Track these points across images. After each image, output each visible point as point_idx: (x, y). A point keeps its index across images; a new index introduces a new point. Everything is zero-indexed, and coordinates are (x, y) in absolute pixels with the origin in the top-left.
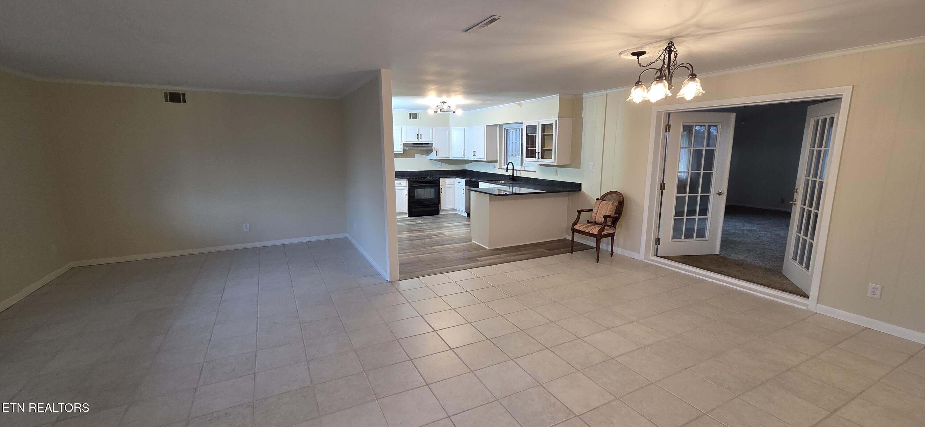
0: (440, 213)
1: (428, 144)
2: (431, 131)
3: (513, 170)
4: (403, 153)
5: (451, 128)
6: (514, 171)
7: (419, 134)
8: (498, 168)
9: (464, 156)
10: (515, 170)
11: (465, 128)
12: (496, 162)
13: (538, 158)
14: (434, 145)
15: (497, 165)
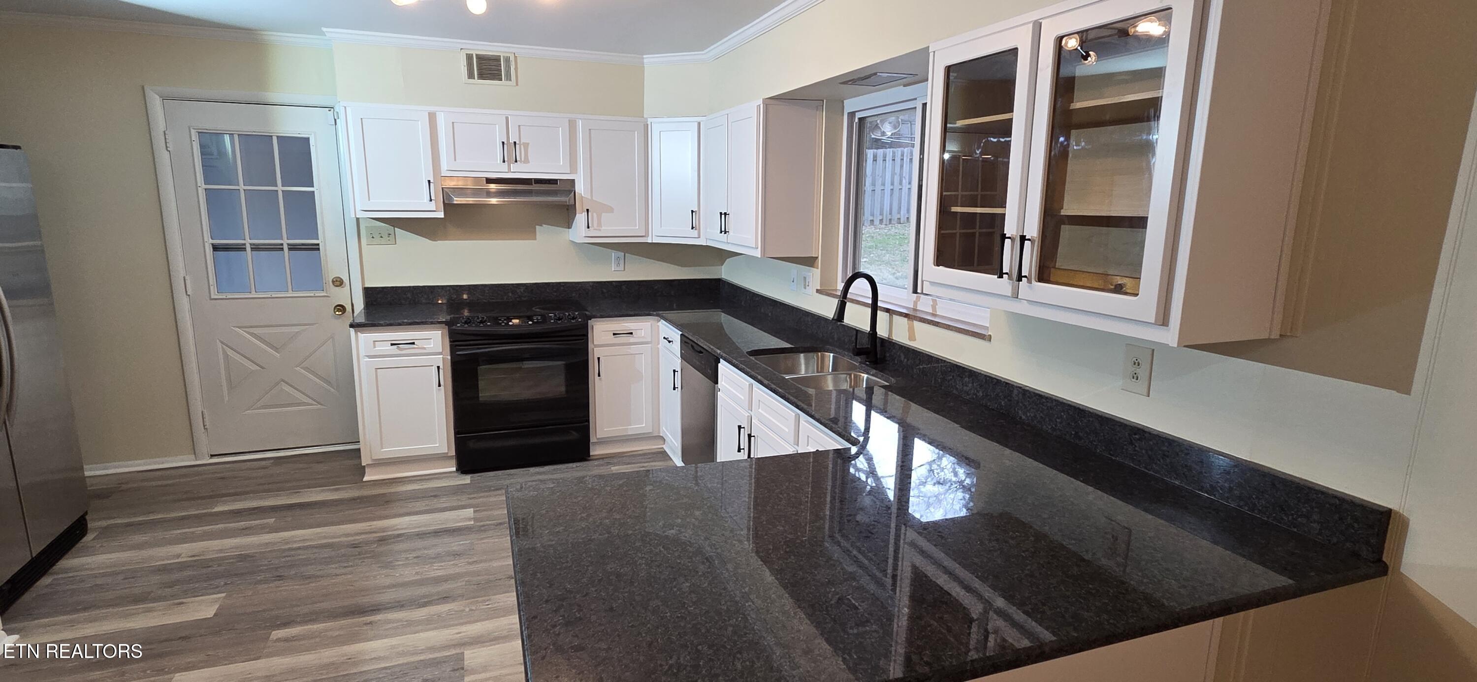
0: (595, 451)
1: (554, 182)
2: (562, 134)
3: (875, 307)
4: (441, 215)
5: (649, 120)
6: (880, 314)
7: (512, 141)
8: (818, 291)
9: (694, 233)
10: (887, 310)
11: (699, 119)
12: (810, 262)
13: (1020, 278)
14: (580, 188)
15: (815, 275)
